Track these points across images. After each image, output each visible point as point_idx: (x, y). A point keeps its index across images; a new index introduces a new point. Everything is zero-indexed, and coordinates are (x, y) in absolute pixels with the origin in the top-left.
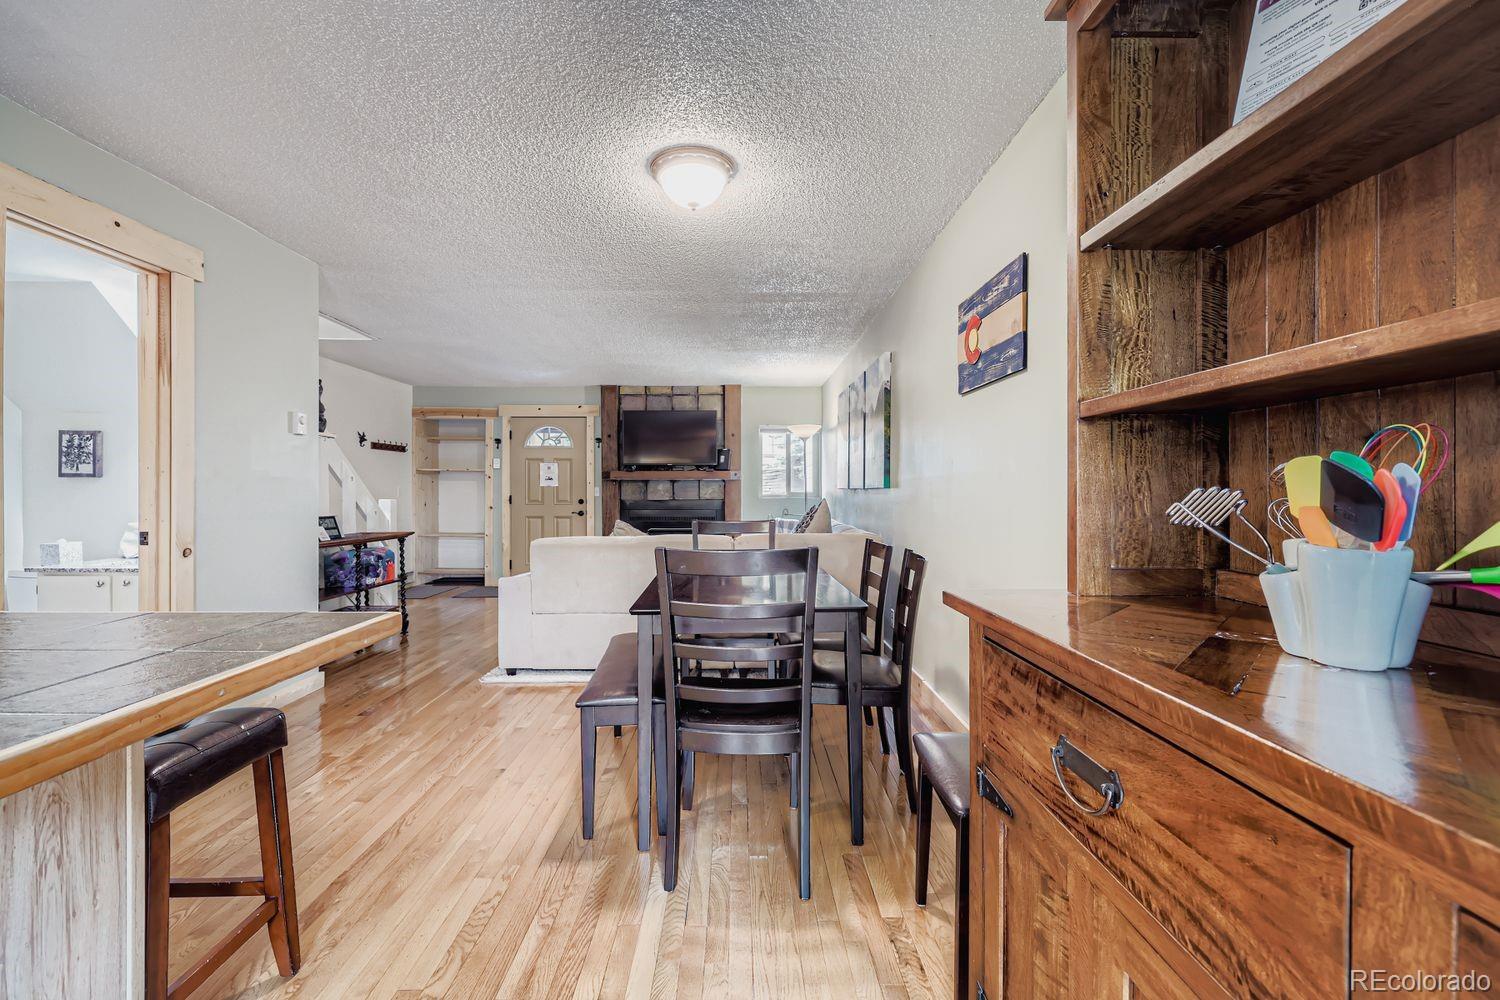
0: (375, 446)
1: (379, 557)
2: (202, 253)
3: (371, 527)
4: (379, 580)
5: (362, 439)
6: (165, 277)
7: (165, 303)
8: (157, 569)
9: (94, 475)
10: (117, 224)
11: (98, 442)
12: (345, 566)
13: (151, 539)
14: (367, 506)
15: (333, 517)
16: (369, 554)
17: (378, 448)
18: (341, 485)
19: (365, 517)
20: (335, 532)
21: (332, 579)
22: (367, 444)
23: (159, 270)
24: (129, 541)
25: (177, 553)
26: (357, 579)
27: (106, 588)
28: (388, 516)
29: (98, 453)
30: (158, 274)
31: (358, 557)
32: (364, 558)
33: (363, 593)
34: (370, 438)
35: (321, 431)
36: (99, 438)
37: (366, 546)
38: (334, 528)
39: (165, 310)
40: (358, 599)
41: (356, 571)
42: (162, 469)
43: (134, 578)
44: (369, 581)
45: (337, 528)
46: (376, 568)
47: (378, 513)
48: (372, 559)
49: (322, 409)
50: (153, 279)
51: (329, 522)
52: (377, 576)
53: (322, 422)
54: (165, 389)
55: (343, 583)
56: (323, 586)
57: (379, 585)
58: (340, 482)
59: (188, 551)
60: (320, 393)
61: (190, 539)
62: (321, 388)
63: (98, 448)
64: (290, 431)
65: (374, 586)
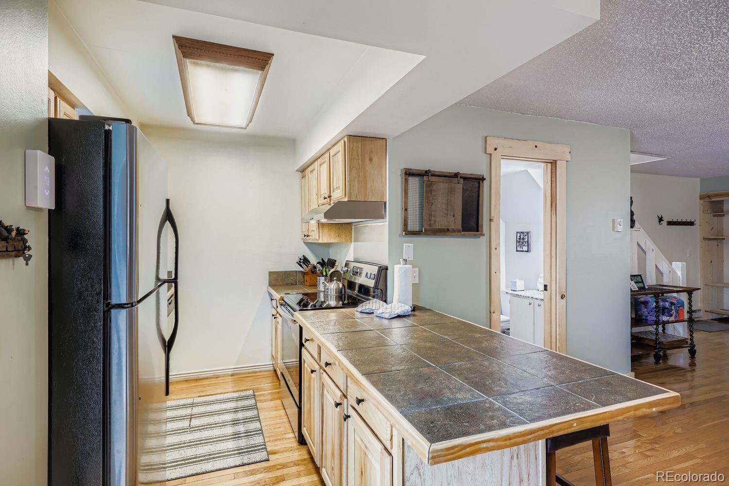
0: (670, 223)
1: (672, 304)
2: (569, 146)
3: (666, 281)
4: (672, 319)
5: (661, 220)
6: (554, 163)
7: (554, 176)
8: (551, 302)
9: (528, 251)
10: (536, 147)
11: (529, 236)
12: (648, 306)
13: (548, 288)
14: (664, 267)
15: (640, 275)
16: (665, 300)
17: (673, 225)
18: (645, 254)
19: (662, 274)
20: (641, 285)
21: (639, 313)
22: (664, 223)
23: (551, 161)
24: (540, 283)
25: (559, 297)
26: (656, 316)
27: (532, 305)
28: (679, 273)
29: (529, 241)
30: (551, 163)
31: (657, 302)
32: (661, 304)
33: (660, 327)
34: (666, 219)
35: (632, 227)
36: (529, 235)
37: (663, 295)
38: (640, 282)
39: (554, 179)
40: (657, 329)
41: (656, 312)
42: (553, 256)
43: (542, 303)
44: (665, 318)
45: (642, 282)
46: (670, 311)
47: (672, 272)
48: (667, 304)
49: (632, 214)
50: (549, 165)
51: (637, 278)
52: (671, 316)
53: (633, 222)
54: (554, 217)
55: (647, 316)
56: (634, 316)
57: (672, 322)
58: (645, 253)
59: (563, 296)
60: (631, 205)
61: (564, 290)
62: (632, 202)
63: (529, 239)
64: (613, 230)
65: (668, 322)
